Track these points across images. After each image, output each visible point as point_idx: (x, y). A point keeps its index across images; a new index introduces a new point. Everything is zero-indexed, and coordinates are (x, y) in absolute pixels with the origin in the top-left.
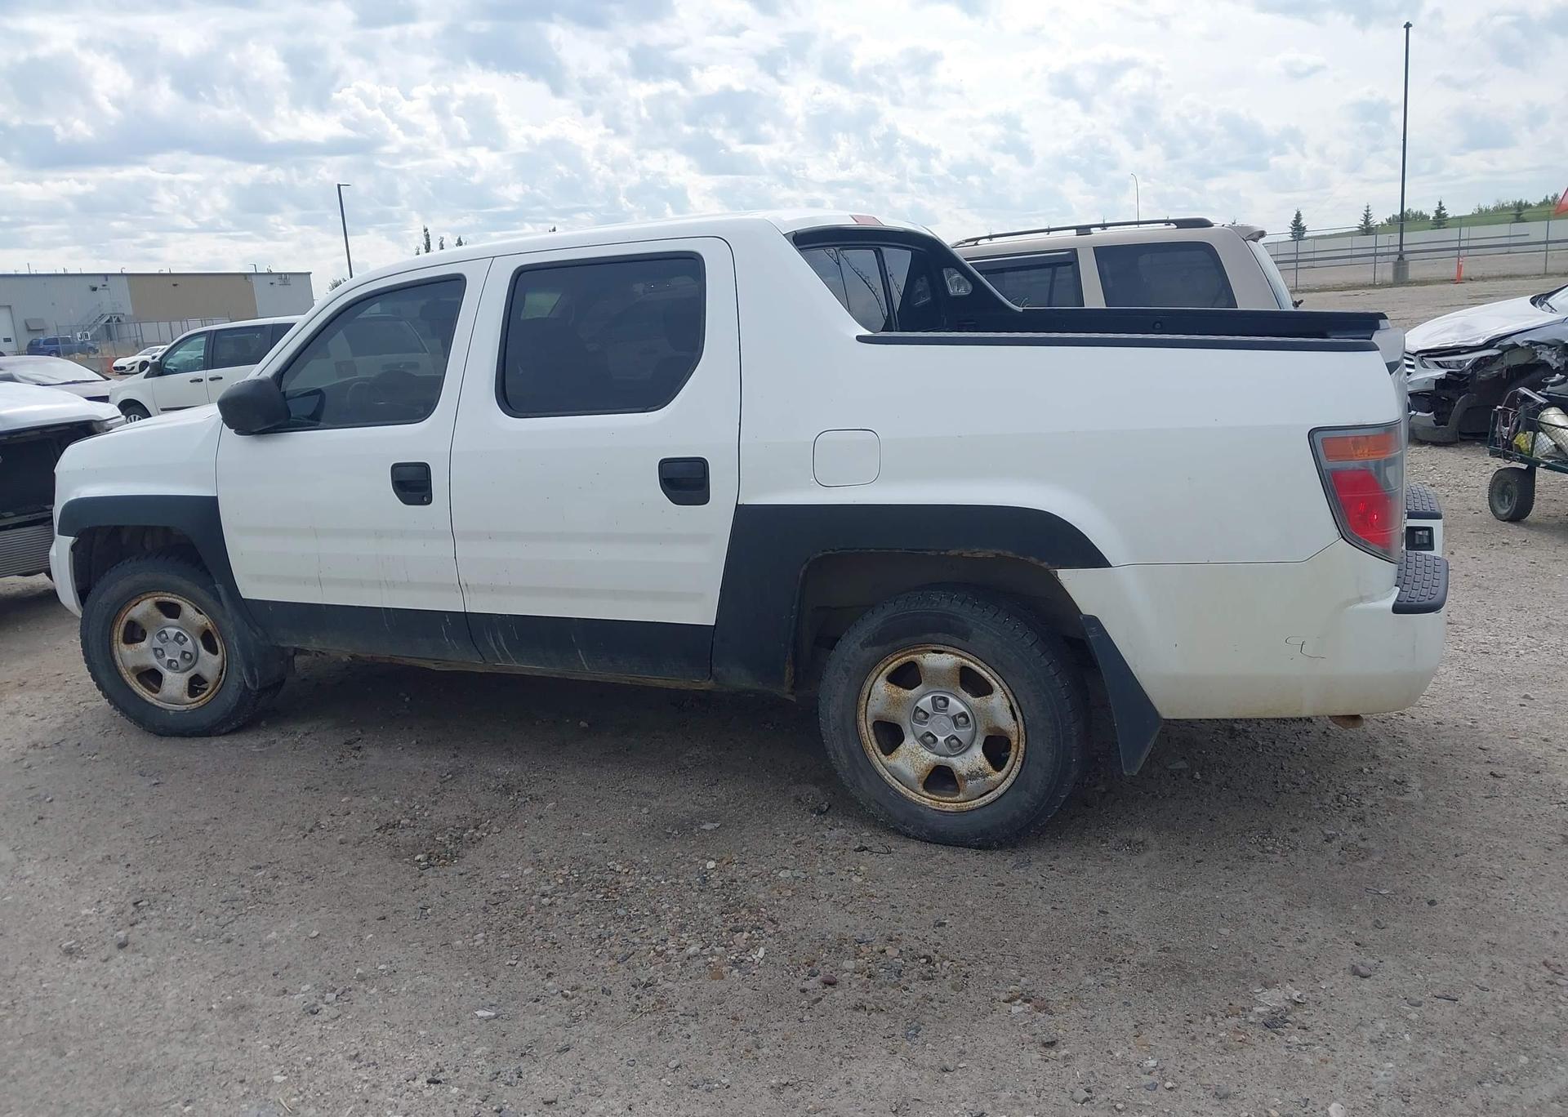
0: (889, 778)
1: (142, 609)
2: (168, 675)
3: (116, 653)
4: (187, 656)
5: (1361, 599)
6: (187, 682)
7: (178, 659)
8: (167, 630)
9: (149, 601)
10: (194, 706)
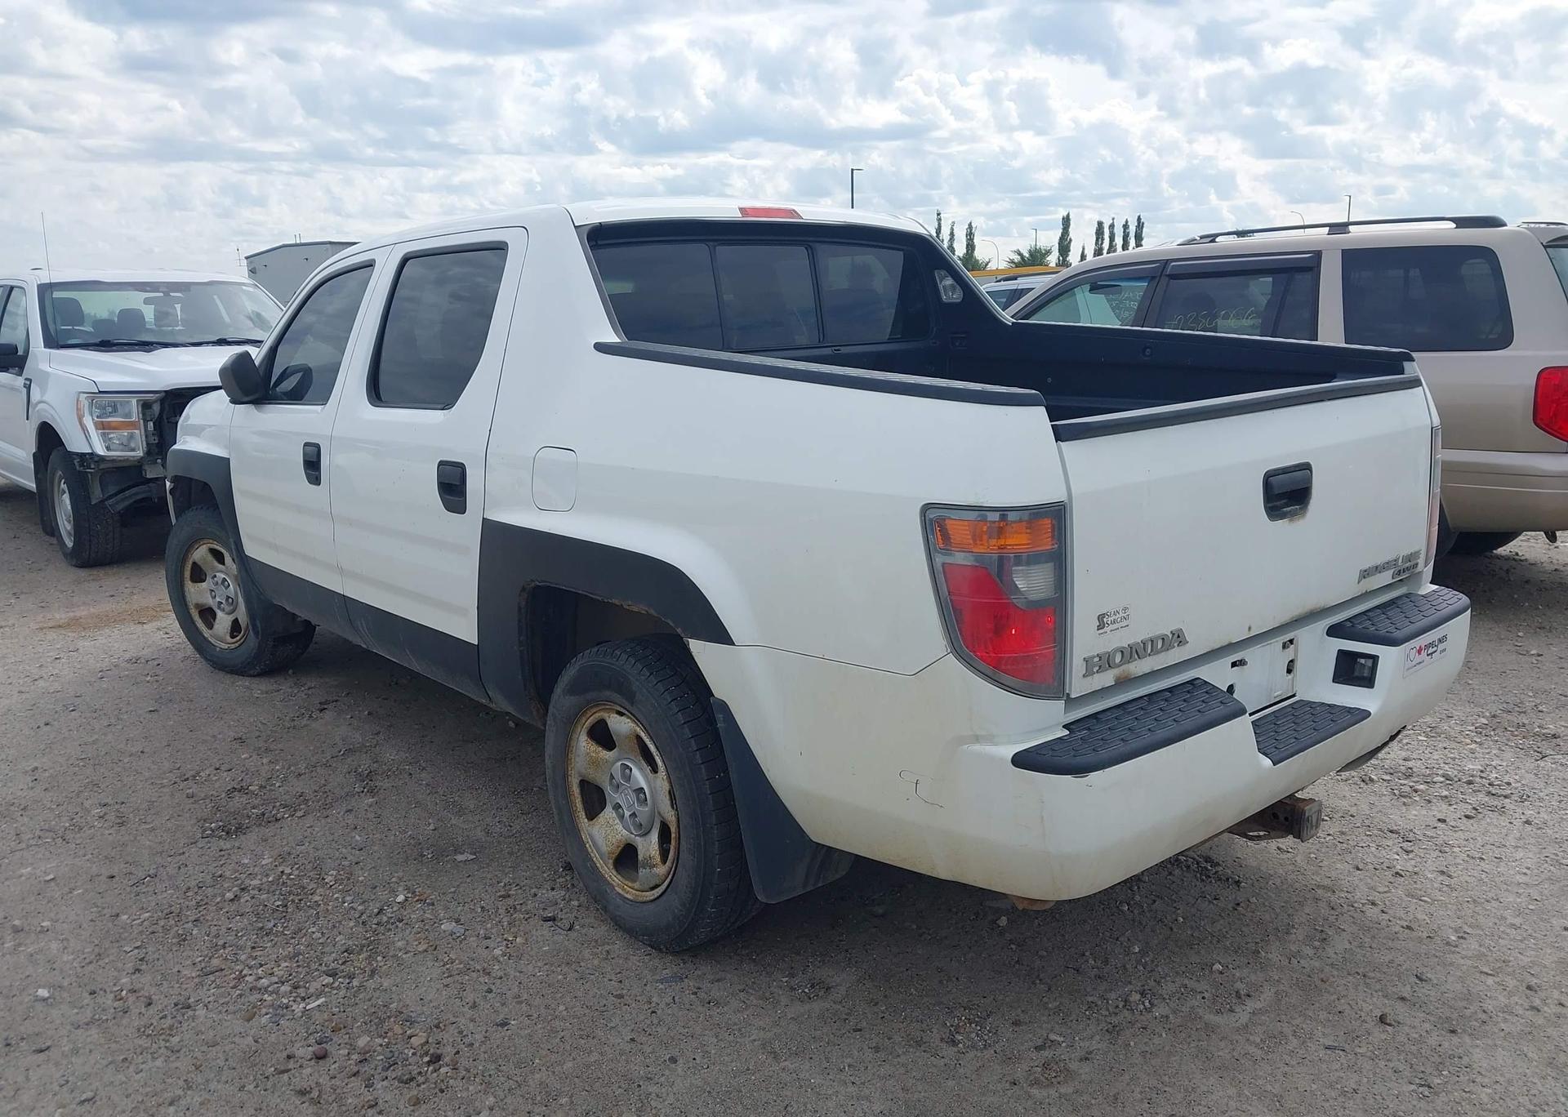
0: (590, 846)
1: (200, 554)
2: (220, 614)
3: (186, 589)
4: (230, 600)
5: (977, 739)
6: (230, 623)
7: (224, 602)
8: (217, 574)
9: (205, 546)
10: (233, 646)
